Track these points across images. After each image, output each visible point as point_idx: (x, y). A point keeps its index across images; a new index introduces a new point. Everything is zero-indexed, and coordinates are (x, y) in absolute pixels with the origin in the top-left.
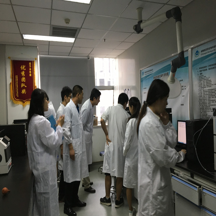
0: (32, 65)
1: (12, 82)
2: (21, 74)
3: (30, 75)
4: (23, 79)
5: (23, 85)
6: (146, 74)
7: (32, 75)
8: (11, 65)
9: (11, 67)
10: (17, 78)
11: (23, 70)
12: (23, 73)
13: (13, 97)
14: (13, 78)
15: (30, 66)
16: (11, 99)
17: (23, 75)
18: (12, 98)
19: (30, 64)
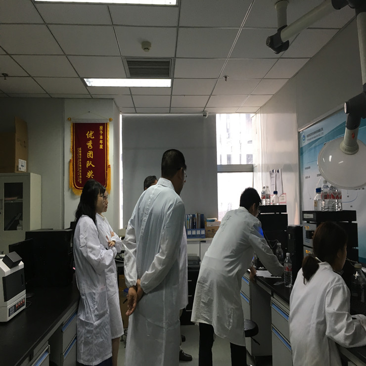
0: (103, 130)
1: (72, 159)
2: (87, 146)
3: (101, 147)
4: (90, 154)
5: (89, 164)
6: (311, 139)
7: (104, 147)
8: (72, 131)
9: (72, 134)
10: (80, 152)
11: (90, 139)
12: (90, 144)
13: (73, 184)
14: (75, 152)
15: (101, 132)
16: (70, 188)
17: (90, 147)
18: (71, 186)
19: (101, 128)
